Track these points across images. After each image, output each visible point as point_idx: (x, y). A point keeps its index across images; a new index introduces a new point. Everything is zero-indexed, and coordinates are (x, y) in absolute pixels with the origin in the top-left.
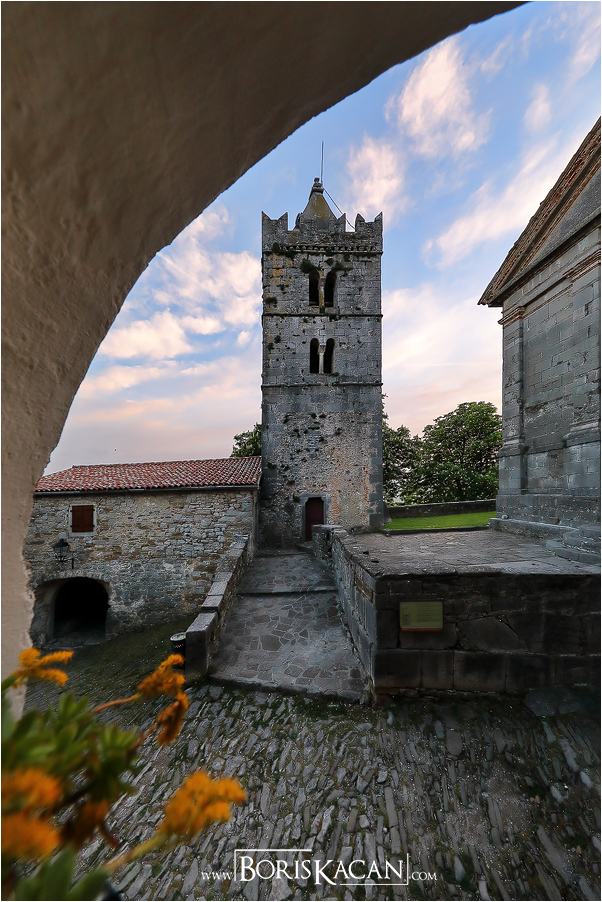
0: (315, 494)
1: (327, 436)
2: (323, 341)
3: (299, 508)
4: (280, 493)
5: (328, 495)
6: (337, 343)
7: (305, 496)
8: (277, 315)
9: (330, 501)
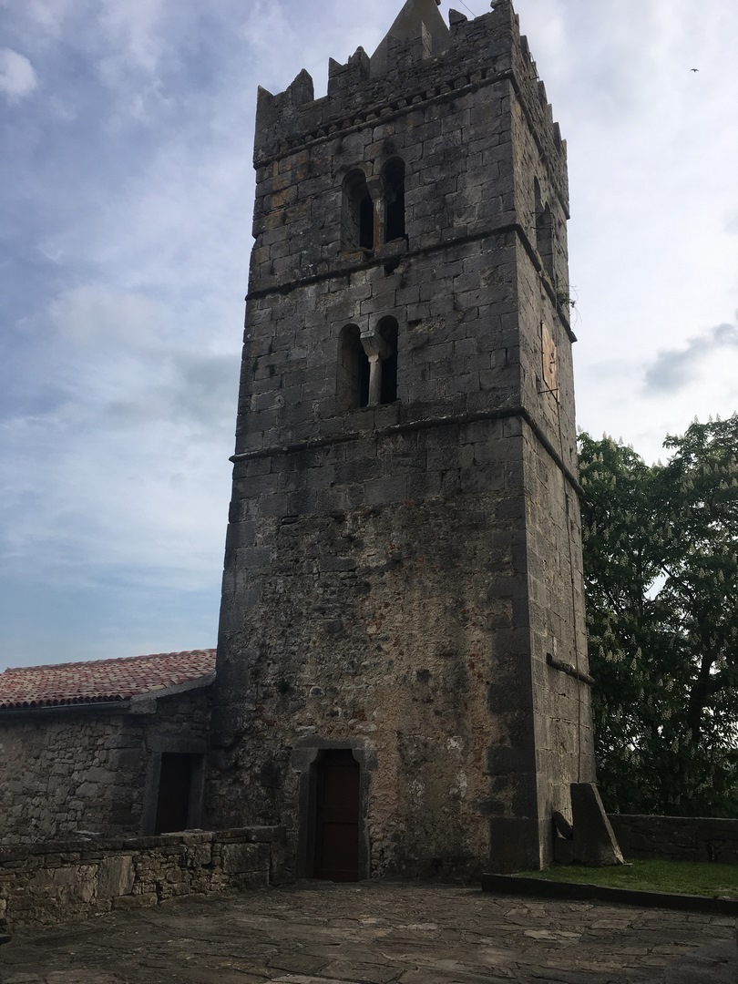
0: (337, 740)
1: (369, 571)
2: (368, 327)
3: (294, 778)
4: (252, 732)
5: (369, 744)
6: (402, 324)
7: (310, 742)
8: (273, 291)
9: (374, 764)
